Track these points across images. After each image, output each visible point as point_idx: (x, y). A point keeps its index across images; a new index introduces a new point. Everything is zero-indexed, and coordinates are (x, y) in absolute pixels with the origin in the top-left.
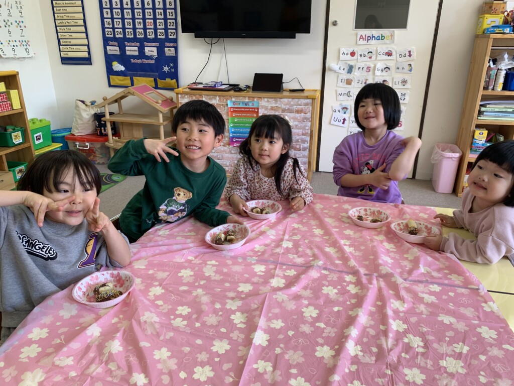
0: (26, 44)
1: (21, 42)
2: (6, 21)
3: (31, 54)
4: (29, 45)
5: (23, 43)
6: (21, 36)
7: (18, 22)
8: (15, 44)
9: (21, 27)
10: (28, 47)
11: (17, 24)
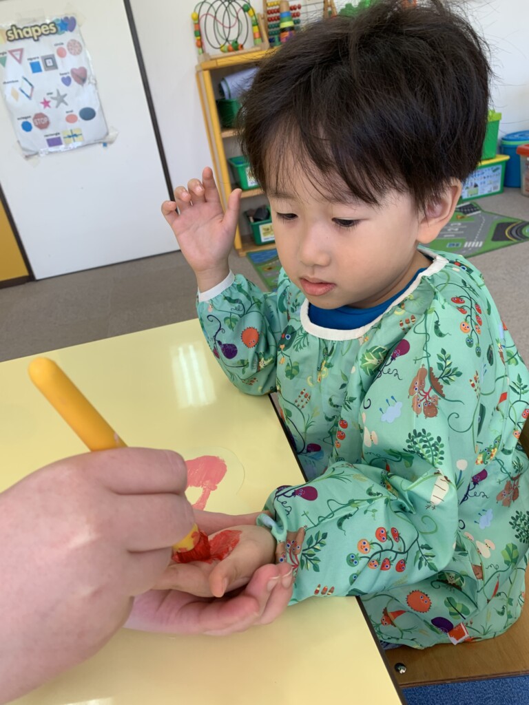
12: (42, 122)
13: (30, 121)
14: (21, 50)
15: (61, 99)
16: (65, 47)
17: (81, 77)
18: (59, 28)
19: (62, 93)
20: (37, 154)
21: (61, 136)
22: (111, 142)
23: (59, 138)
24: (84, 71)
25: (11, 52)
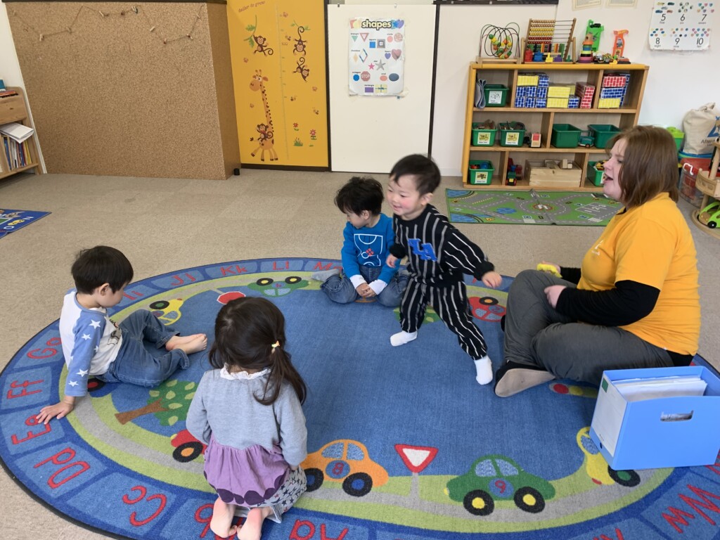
0: (703, 32)
1: (696, 30)
2: (684, 4)
3: (704, 46)
4: (707, 35)
5: (698, 32)
6: (700, 23)
7: (703, 5)
8: (684, 33)
9: (705, 11)
10: (704, 37)
11: (700, 8)
12: (366, 77)
13: (359, 75)
14: (367, 34)
15: (381, 66)
16: (393, 36)
17: (397, 55)
18: (393, 25)
19: (382, 63)
20: (357, 95)
21: (374, 87)
22: (403, 97)
23: (373, 88)
24: (400, 52)
25: (361, 34)
